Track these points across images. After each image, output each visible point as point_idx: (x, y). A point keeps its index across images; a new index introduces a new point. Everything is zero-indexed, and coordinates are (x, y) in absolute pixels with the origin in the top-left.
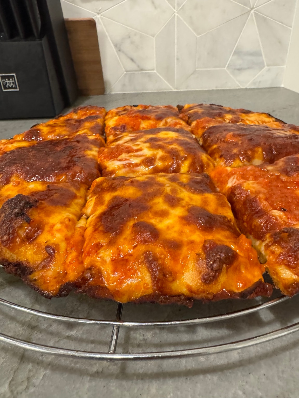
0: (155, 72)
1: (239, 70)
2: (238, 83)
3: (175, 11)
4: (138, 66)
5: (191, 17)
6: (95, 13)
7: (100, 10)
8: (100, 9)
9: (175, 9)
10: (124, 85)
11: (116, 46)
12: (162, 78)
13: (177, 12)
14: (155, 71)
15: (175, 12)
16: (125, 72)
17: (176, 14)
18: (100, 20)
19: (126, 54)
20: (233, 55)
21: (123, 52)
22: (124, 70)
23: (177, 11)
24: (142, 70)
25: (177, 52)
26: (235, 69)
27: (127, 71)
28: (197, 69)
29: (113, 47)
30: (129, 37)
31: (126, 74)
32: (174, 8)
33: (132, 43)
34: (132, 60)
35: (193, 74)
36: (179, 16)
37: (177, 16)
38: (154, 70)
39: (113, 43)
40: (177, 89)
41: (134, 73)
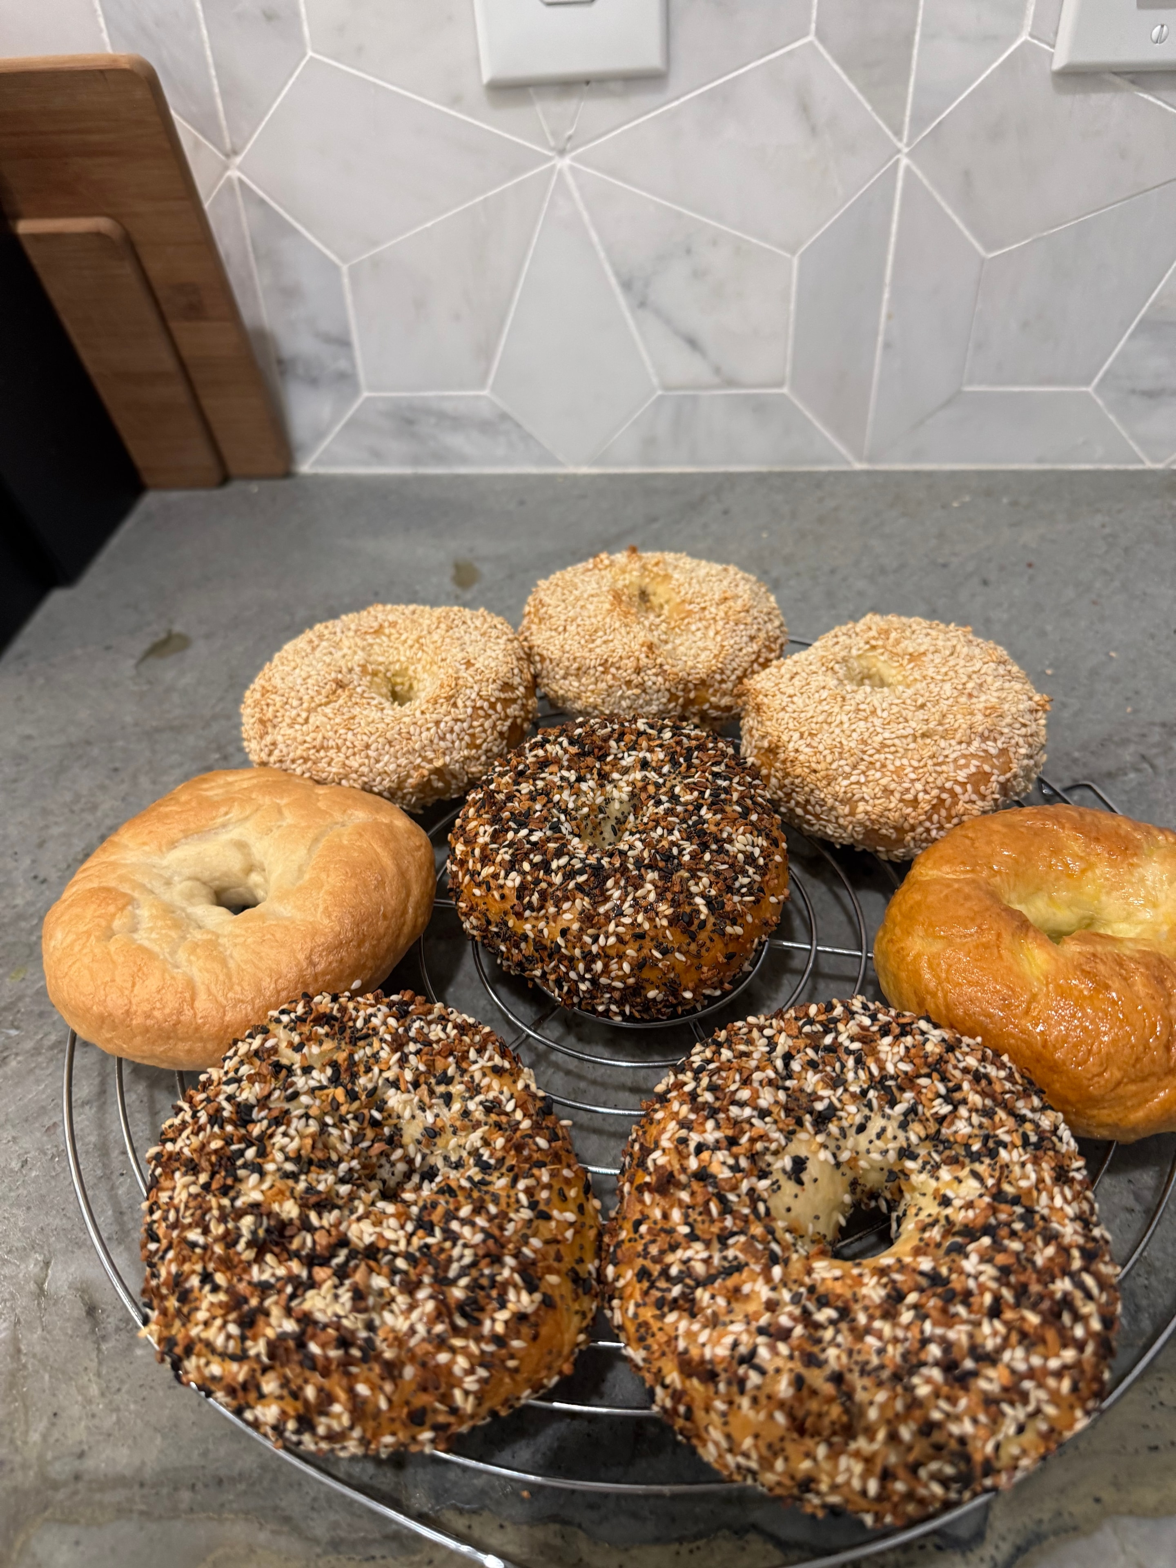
0: (783, 395)
1: (1151, 394)
2: (1136, 448)
3: (900, 145)
4: (717, 370)
5: (967, 174)
6: (546, 152)
7: (570, 138)
8: (570, 132)
9: (900, 140)
10: (650, 442)
11: (627, 285)
12: (809, 415)
13: (906, 150)
14: (785, 390)
15: (899, 151)
16: (660, 392)
17: (905, 162)
18: (570, 179)
19: (668, 322)
20: (1133, 336)
21: (658, 313)
22: (655, 381)
23: (908, 145)
24: (730, 383)
25: (889, 316)
26: (1133, 392)
27: (667, 388)
28: (968, 389)
29: (617, 290)
30: (688, 251)
31: (661, 397)
32: (898, 133)
33: (698, 274)
34: (692, 343)
35: (948, 403)
36: (915, 168)
37: (908, 170)
38: (780, 384)
39: (617, 274)
40: (870, 460)
41: (695, 398)
